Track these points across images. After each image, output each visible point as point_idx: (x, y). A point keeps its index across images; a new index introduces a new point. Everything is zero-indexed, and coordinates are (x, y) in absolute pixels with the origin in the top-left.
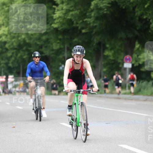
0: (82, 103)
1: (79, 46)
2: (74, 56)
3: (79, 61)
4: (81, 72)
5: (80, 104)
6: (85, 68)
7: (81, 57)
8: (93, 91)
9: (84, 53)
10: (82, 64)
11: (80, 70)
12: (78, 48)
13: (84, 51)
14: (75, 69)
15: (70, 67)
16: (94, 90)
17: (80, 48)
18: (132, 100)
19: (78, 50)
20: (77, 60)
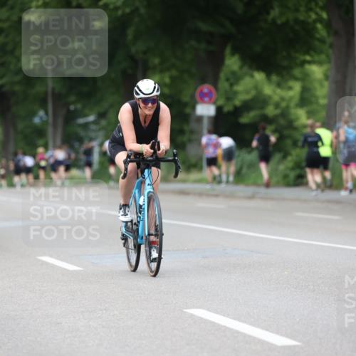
18: (217, 196)
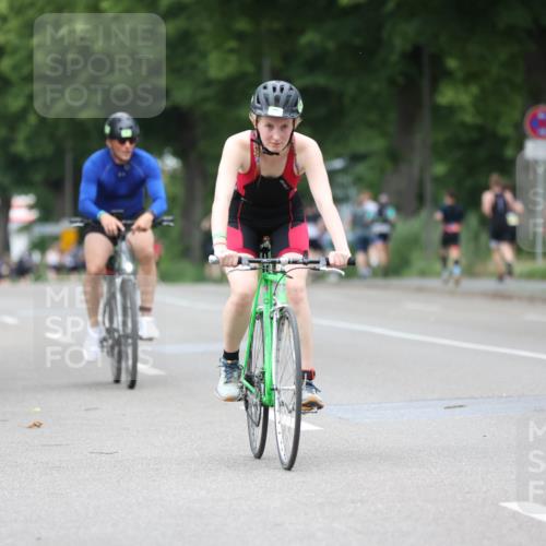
0: (281, 309)
1: (278, 84)
2: (257, 121)
3: (276, 144)
4: (285, 186)
5: (277, 316)
6: (301, 173)
7: (285, 126)
8: (328, 264)
9: (297, 111)
10: (292, 155)
11: (281, 178)
12: (274, 89)
13: (296, 104)
14: (264, 173)
15: (242, 166)
16: (331, 262)
17: (282, 89)
19: (273, 100)
20: (270, 138)
